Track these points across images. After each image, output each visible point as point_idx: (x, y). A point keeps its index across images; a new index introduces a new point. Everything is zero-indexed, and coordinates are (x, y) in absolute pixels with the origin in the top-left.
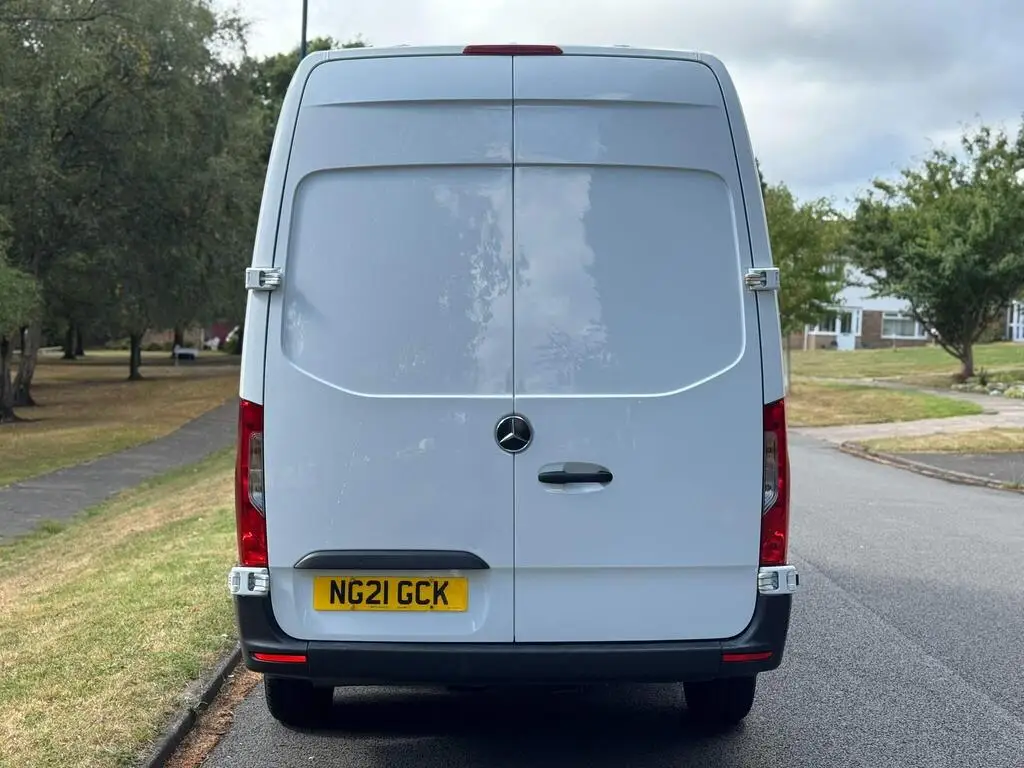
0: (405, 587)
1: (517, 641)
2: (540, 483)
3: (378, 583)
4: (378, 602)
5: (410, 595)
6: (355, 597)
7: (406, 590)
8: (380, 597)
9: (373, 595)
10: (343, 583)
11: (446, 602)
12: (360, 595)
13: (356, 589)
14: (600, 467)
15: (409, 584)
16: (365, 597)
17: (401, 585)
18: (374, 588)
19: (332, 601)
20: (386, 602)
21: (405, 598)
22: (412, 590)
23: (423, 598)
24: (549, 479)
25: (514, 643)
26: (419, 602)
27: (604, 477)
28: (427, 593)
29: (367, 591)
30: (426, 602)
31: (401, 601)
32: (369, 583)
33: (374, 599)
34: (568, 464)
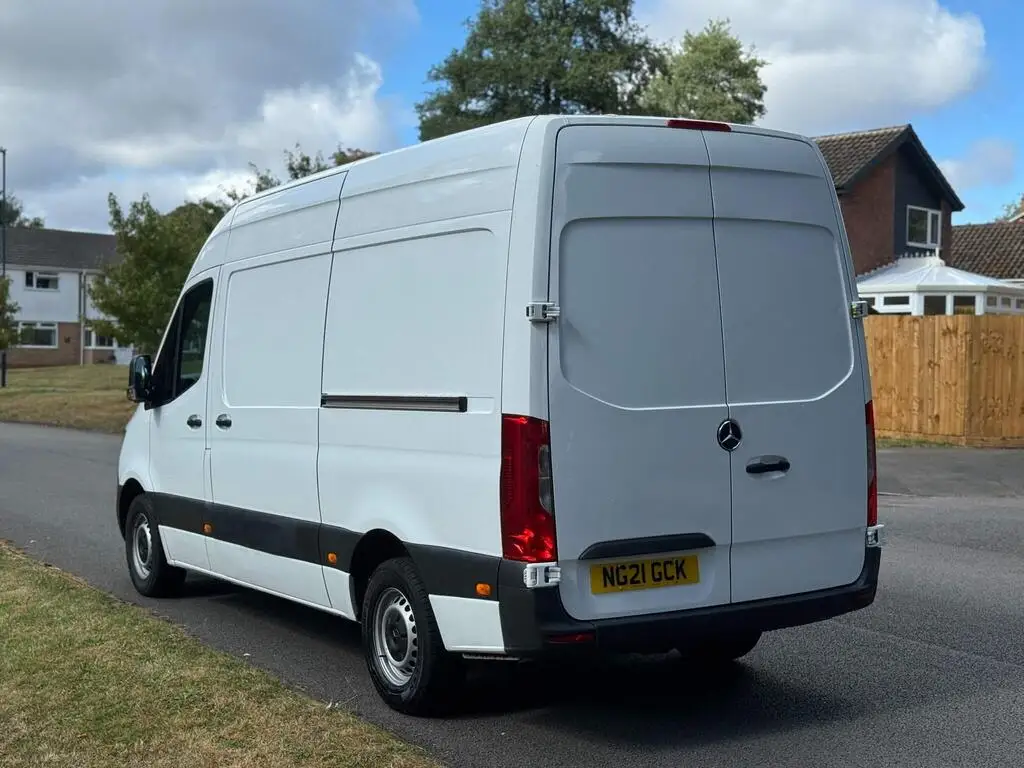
0: (656, 568)
1: (733, 602)
2: (747, 474)
3: (636, 566)
4: (638, 582)
5: (660, 573)
6: (622, 580)
7: (657, 569)
8: (639, 578)
9: (634, 577)
10: (612, 569)
11: (685, 577)
12: (625, 577)
13: (622, 573)
14: (780, 457)
15: (659, 564)
16: (629, 578)
17: (653, 565)
18: (634, 571)
19: (605, 585)
20: (644, 581)
21: (657, 577)
22: (661, 569)
23: (669, 575)
24: (753, 470)
25: (731, 604)
26: (668, 578)
27: (783, 466)
28: (672, 571)
29: (631, 573)
30: (672, 578)
31: (655, 580)
32: (631, 567)
33: (636, 579)
34: (764, 457)
